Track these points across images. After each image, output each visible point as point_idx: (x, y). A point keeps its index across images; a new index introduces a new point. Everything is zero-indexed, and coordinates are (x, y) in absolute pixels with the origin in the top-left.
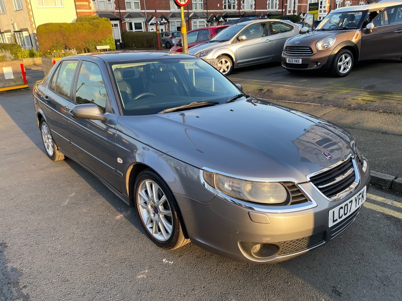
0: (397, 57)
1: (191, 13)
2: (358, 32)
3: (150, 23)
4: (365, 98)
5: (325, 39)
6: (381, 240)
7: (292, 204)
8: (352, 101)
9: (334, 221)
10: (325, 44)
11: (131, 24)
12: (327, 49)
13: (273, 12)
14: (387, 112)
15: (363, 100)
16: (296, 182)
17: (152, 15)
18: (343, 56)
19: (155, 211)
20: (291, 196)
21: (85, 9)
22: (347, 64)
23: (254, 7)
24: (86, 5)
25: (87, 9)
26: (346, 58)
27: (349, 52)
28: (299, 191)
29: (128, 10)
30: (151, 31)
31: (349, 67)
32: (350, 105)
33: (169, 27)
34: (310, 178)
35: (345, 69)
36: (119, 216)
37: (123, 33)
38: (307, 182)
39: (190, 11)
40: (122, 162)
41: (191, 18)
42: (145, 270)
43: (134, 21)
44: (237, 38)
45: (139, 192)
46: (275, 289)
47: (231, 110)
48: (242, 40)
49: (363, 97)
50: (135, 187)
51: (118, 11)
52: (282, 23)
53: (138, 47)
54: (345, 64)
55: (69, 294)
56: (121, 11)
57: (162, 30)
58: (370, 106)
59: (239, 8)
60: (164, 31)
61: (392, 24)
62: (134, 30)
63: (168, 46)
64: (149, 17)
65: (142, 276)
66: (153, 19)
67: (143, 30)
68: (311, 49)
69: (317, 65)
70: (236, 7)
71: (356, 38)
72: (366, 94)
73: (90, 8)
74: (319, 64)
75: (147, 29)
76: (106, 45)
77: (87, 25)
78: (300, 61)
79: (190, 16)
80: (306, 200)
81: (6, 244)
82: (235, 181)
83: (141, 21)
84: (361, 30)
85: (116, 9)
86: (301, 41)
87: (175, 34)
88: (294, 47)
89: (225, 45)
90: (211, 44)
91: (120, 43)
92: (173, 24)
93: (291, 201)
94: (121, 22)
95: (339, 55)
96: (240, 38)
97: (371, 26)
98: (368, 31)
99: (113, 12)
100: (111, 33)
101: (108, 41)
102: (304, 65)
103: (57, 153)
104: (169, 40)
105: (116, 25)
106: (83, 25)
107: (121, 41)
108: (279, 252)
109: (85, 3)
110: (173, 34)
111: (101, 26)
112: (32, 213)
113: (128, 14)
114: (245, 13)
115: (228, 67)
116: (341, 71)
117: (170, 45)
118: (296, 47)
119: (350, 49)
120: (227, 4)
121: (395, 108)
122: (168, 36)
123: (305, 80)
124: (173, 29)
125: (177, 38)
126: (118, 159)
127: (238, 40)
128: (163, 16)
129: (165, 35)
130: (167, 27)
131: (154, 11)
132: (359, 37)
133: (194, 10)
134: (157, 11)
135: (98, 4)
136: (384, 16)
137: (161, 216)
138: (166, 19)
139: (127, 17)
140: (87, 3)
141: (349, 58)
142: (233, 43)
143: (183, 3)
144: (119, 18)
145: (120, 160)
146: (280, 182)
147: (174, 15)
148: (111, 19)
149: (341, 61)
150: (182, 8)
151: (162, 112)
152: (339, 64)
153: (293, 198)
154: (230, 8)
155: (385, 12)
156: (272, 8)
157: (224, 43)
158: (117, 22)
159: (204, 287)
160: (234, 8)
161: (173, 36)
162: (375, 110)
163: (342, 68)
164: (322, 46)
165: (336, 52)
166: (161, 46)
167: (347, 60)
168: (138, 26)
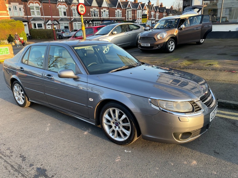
0: (194, 42)
1: (72, 18)
2: (176, 30)
3: (47, 24)
4: (186, 63)
5: (161, 33)
6: (224, 128)
7: (196, 111)
8: (181, 65)
9: (212, 119)
10: (161, 36)
11: (35, 24)
12: (162, 39)
13: (119, 19)
14: (199, 69)
15: (186, 64)
16: (195, 101)
17: (49, 19)
18: (171, 42)
19: (116, 125)
20: (194, 107)
21: (4, 15)
22: (173, 46)
23: (108, 16)
24: (5, 13)
25: (6, 15)
26: (172, 43)
27: (173, 40)
28: (197, 105)
29: (33, 16)
30: (48, 29)
31: (174, 48)
32: (180, 67)
33: (59, 26)
34: (200, 99)
35: (172, 49)
36: (86, 133)
37: (30, 30)
38: (199, 101)
39: (71, 17)
40: (92, 100)
41: (72, 21)
42: (118, 157)
43: (37, 23)
44: (112, 33)
45: (104, 116)
46: (188, 156)
47: (144, 69)
48: (114, 34)
49: (185, 63)
50: (101, 113)
51: (26, 16)
52: (133, 25)
53: (41, 38)
54: (172, 46)
55: (83, 175)
56: (28, 16)
57: (55, 28)
58: (190, 67)
59: (100, 16)
60: (56, 29)
61: (192, 25)
62: (37, 28)
63: (61, 38)
64: (47, 20)
65: (118, 160)
66: (49, 22)
67: (43, 28)
68: (154, 38)
69: (158, 47)
70: (98, 15)
71: (176, 33)
72: (186, 61)
73: (8, 15)
74: (159, 46)
75: (45, 27)
76: (21, 37)
77: (8, 25)
78: (149, 45)
79: (72, 20)
80: (200, 109)
81: (24, 156)
82: (169, 102)
83: (42, 22)
84: (178, 29)
85: (25, 15)
86: (149, 34)
87: (64, 31)
88: (145, 37)
89: (106, 37)
90: (97, 36)
91: (29, 36)
92: (62, 24)
93: (195, 110)
94: (28, 23)
95: (169, 41)
96: (113, 33)
97: (183, 26)
98: (181, 29)
99: (23, 17)
100: (23, 30)
101: (21, 35)
102: (151, 47)
103: (27, 102)
104: (61, 34)
105: (25, 25)
106: (5, 25)
107: (29, 35)
108: (191, 136)
109: (4, 12)
110: (63, 30)
111: (17, 26)
112: (30, 137)
113: (33, 18)
114: (104, 19)
115: (107, 49)
116: (170, 50)
117: (61, 37)
118: (146, 37)
119: (173, 38)
120: (93, 14)
121: (203, 67)
122: (60, 31)
123: (152, 55)
124: (62, 27)
125: (66, 33)
126: (90, 99)
127: (112, 34)
128: (55, 20)
129: (58, 31)
130: (58, 26)
131: (51, 17)
132: (177, 32)
133: (74, 17)
134: (53, 17)
135: (13, 13)
136: (187, 22)
137: (121, 127)
138: (57, 22)
139: (32, 20)
140: (6, 12)
141: (173, 43)
142: (110, 35)
143: (82, 13)
144: (27, 21)
145: (91, 100)
146: (188, 101)
147: (62, 20)
148: (23, 22)
149: (169, 45)
150: (82, 16)
151: (111, 72)
152: (169, 46)
153: (196, 108)
154: (95, 16)
155: (188, 20)
156: (118, 16)
157: (105, 36)
158: (26, 23)
159: (154, 160)
160: (97, 16)
161: (63, 32)
162: (193, 68)
163: (170, 48)
164: (160, 37)
165: (167, 40)
166: (56, 37)
167: (172, 44)
168: (40, 25)
